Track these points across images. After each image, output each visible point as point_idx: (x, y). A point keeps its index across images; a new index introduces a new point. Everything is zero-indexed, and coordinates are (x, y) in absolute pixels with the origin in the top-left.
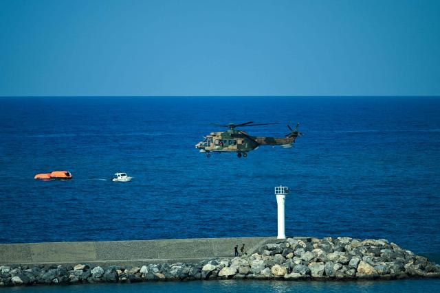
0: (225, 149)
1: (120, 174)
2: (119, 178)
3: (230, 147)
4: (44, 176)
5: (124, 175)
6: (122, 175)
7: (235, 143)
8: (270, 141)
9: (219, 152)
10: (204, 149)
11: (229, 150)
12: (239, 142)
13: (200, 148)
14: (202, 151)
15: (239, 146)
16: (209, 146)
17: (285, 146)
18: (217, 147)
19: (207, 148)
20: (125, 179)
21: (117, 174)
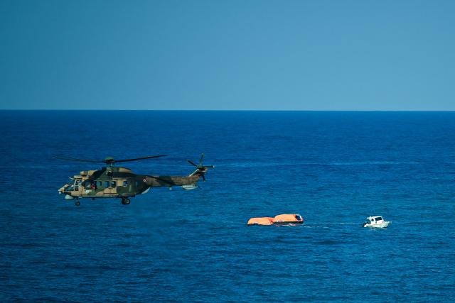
0: (100, 194)
1: (374, 218)
2: (373, 223)
3: (107, 191)
4: (264, 221)
5: (380, 219)
6: (377, 219)
7: (114, 185)
8: (166, 181)
9: (91, 198)
10: (70, 194)
11: (106, 195)
12: (120, 183)
13: (66, 194)
14: (67, 197)
15: (119, 189)
16: (77, 190)
17: (188, 187)
18: (87, 192)
19: (73, 193)
20: (381, 224)
21: (370, 218)
